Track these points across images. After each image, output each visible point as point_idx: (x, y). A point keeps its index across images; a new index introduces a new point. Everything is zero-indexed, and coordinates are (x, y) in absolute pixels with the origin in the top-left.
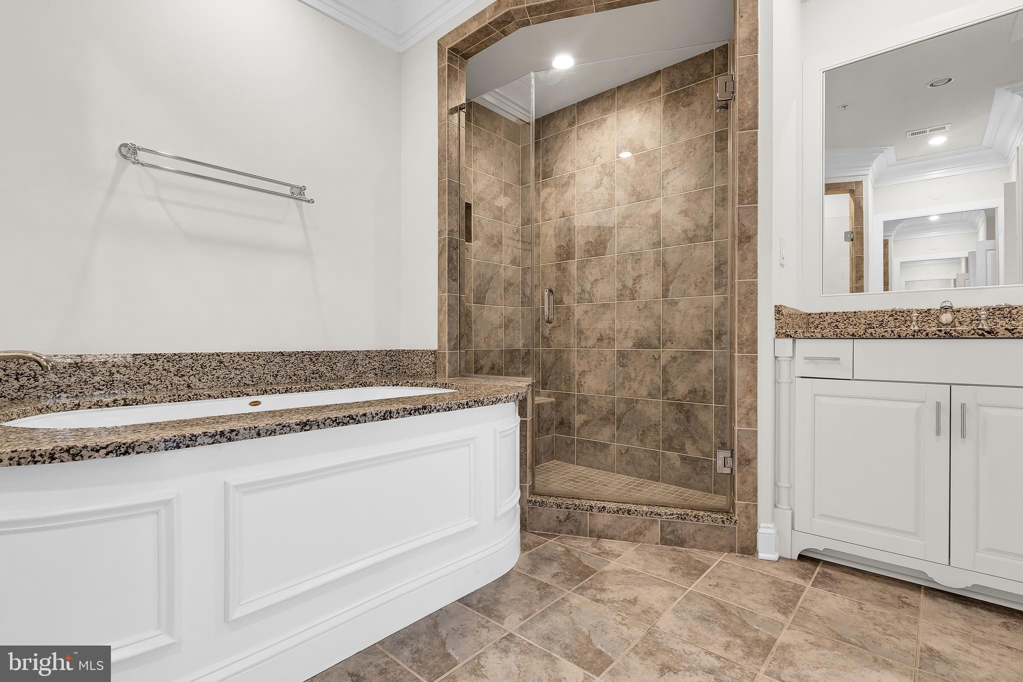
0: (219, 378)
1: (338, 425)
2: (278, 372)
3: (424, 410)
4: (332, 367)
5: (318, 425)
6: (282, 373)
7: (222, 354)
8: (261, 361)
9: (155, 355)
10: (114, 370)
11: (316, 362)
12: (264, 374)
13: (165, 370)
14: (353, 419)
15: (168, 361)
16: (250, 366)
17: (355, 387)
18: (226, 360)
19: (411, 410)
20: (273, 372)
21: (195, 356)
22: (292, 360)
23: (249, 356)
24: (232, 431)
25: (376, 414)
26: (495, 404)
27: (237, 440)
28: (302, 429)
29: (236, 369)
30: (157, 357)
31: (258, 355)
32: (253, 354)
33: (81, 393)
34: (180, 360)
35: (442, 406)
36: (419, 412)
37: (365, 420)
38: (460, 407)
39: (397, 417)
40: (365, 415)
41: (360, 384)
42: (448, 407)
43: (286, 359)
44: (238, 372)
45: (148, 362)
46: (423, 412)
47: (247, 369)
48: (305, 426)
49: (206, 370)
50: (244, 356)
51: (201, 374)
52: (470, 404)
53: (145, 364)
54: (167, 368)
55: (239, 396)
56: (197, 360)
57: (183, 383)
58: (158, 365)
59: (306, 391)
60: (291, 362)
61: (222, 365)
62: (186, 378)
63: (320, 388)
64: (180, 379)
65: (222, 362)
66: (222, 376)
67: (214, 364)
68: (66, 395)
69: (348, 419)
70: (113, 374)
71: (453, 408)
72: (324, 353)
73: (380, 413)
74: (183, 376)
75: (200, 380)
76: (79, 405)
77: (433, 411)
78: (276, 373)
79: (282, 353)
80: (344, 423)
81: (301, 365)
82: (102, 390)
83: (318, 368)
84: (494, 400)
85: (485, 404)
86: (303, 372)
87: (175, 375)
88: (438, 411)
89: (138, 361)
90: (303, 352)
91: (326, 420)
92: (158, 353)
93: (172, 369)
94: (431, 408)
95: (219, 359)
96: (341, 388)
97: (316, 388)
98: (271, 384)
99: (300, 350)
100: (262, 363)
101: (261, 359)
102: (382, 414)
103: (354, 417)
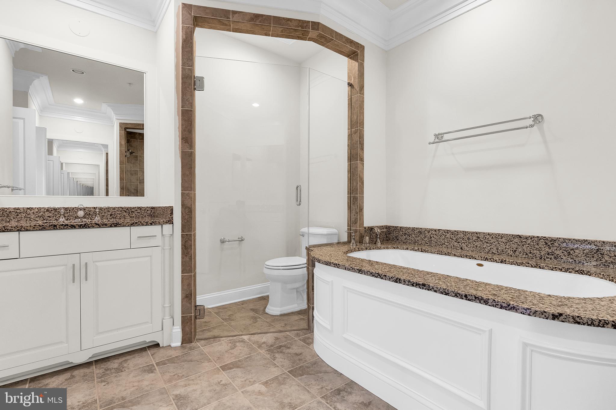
0: (477, 246)
1: (373, 276)
2: (516, 248)
3: (423, 287)
4: (569, 252)
5: (365, 273)
6: (520, 250)
7: (479, 233)
8: (503, 240)
9: (447, 230)
10: (432, 236)
11: (551, 246)
12: (506, 248)
13: (451, 238)
14: (379, 275)
15: (452, 234)
16: (496, 242)
17: (570, 272)
18: (481, 236)
19: (414, 283)
20: (513, 248)
21: (465, 233)
22: (529, 241)
23: (496, 236)
24: (339, 264)
25: (391, 277)
26: (506, 309)
27: (340, 268)
28: (359, 272)
29: (487, 243)
30: (448, 231)
31: (502, 236)
32: (498, 235)
33: (421, 244)
34: (458, 234)
35: (439, 289)
36: (419, 286)
37: (385, 279)
38: (457, 296)
39: (404, 284)
40: (385, 276)
41: (576, 271)
42: (445, 292)
43: (523, 241)
44: (488, 245)
45: (444, 234)
46: (423, 288)
47: (494, 243)
48: (360, 271)
49: (470, 241)
50: (492, 235)
51: (467, 243)
52: (469, 297)
53: (443, 234)
54: (452, 237)
55: (470, 258)
56: (466, 235)
57: (459, 246)
58: (448, 235)
59: (518, 265)
60: (528, 243)
61: (479, 239)
62: (460, 244)
63: (530, 265)
64: (457, 244)
65: (479, 238)
66: (479, 246)
67: (474, 238)
68: (417, 244)
69: (377, 275)
70: (432, 237)
71: (450, 294)
72: (560, 240)
73: (394, 277)
74: (459, 242)
75: (467, 246)
76: (408, 248)
77: (431, 290)
78: (515, 249)
79: (520, 236)
80: (376, 276)
81: (536, 246)
82: (428, 244)
83: (553, 251)
84: (504, 305)
85: (490, 304)
86: (538, 252)
87: (455, 242)
88: (435, 291)
89: (440, 232)
90: (538, 237)
91: (368, 272)
92: (448, 229)
93: (454, 238)
94: (429, 287)
95: (478, 236)
96: (552, 270)
97: (527, 264)
98: (511, 256)
99: (536, 235)
100: (504, 241)
101: (504, 239)
102: (395, 279)
103: (380, 275)
